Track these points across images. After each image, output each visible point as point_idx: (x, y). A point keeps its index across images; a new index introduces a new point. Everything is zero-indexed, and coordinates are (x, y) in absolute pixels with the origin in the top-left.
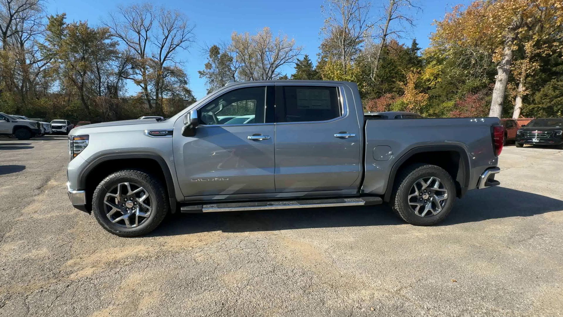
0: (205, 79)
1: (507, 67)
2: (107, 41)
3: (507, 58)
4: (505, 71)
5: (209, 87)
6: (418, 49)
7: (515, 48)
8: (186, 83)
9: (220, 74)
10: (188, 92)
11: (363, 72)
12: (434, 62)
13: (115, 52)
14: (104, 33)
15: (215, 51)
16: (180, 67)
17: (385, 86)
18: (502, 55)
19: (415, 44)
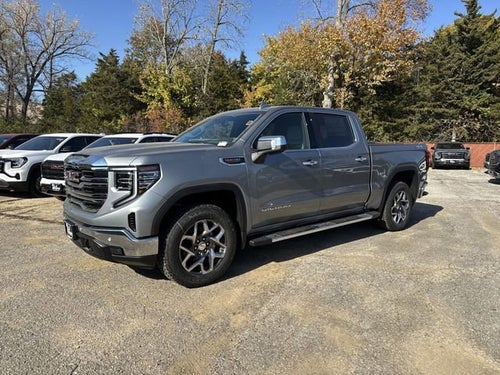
1: (331, 94)
3: (331, 85)
4: (330, 97)
6: (247, 63)
7: (336, 76)
11: (193, 82)
12: (263, 81)
17: (219, 102)
18: (328, 82)
19: (243, 57)
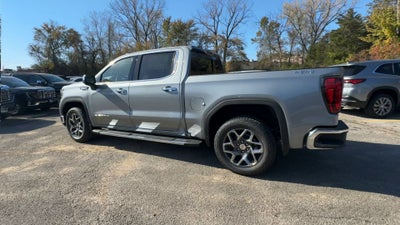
0: (256, 44)
2: (192, 28)
5: (259, 49)
8: (242, 49)
9: (268, 38)
10: (244, 55)
13: (196, 34)
14: (191, 24)
15: (264, 21)
16: (240, 38)
